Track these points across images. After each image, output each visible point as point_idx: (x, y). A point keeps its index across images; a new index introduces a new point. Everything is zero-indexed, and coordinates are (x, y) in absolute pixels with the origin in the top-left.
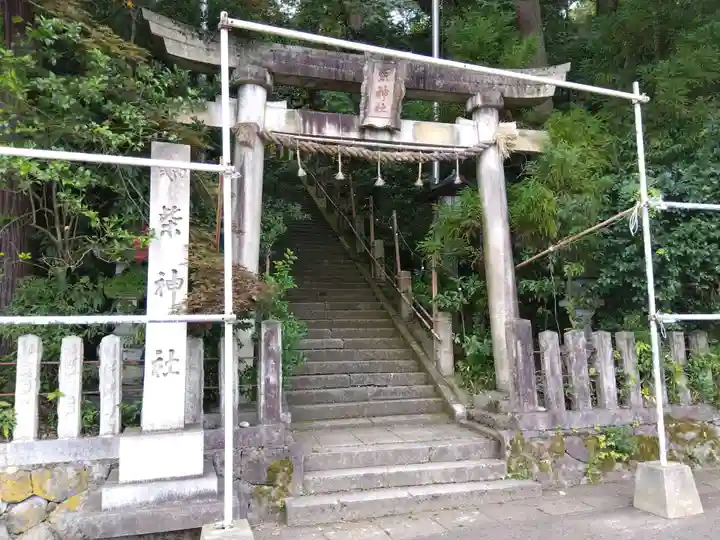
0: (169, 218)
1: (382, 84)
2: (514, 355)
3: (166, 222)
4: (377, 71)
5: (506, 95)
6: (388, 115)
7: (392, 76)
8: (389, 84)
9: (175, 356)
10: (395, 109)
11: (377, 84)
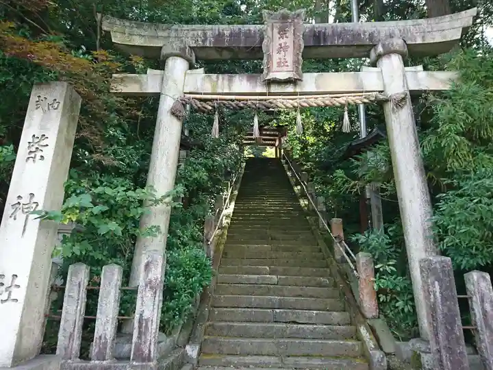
0: (36, 146)
1: (282, 41)
2: (432, 300)
3: (33, 149)
4: (276, 31)
5: (409, 42)
6: (290, 68)
7: (290, 34)
8: (288, 40)
9: (17, 282)
10: (296, 62)
11: (278, 41)
